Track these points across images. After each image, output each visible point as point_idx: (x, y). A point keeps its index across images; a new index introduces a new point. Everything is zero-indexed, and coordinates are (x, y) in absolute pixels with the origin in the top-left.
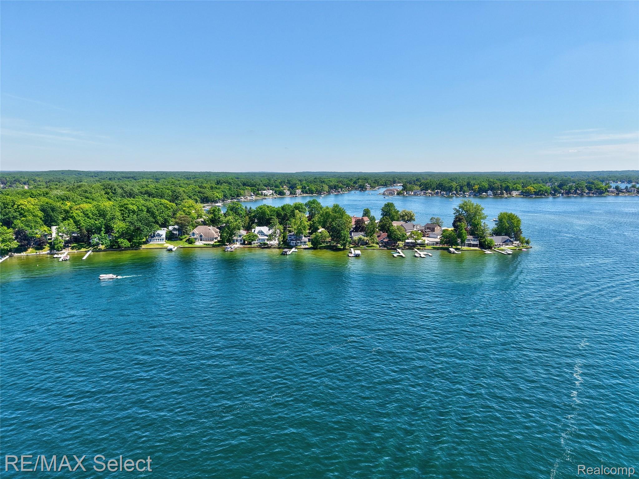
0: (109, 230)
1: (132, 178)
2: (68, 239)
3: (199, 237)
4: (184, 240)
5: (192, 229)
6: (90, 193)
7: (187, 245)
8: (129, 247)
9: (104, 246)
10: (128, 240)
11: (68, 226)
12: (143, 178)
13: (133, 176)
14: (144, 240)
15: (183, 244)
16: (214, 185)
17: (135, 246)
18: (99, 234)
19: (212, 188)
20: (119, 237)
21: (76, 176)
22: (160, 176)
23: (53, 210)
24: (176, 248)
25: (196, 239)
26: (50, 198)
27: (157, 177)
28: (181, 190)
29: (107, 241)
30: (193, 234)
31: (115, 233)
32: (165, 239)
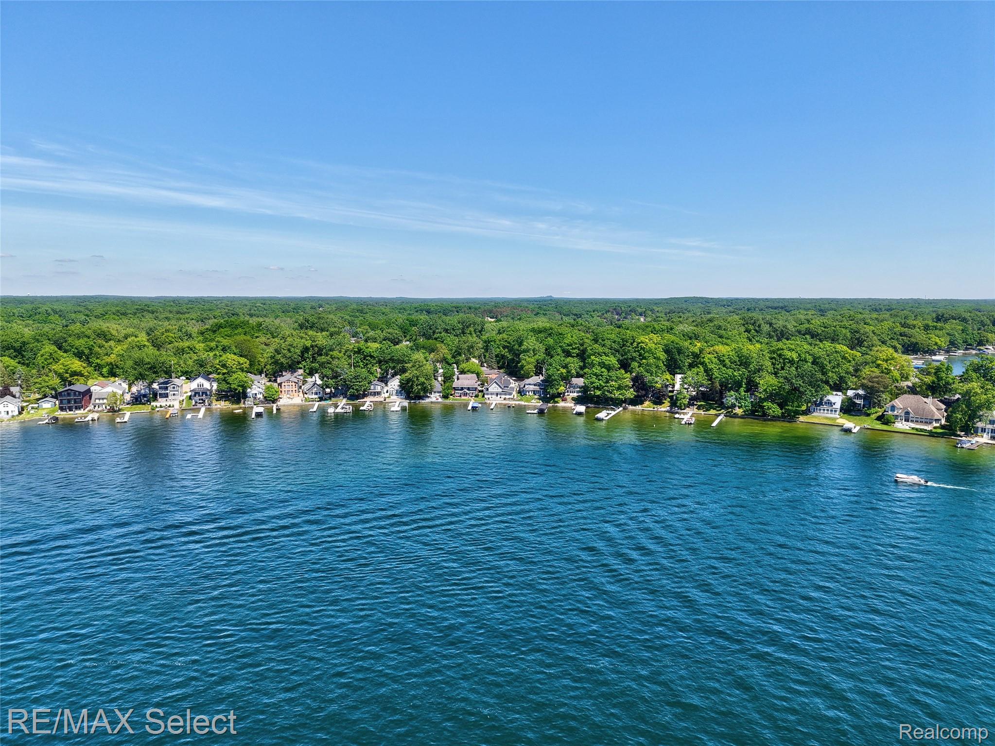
0: (752, 386)
1: (782, 308)
2: (694, 393)
3: (903, 414)
4: (874, 416)
5: (889, 399)
6: (724, 330)
7: (879, 426)
8: (779, 417)
9: (741, 410)
10: (778, 405)
11: (696, 375)
12: (798, 308)
13: (783, 305)
14: (804, 408)
15: (871, 423)
16: (931, 323)
17: (789, 415)
18: (737, 391)
19: (926, 328)
20: (765, 400)
21: (703, 306)
22: (827, 306)
23: (680, 351)
24: (858, 428)
25: (896, 417)
26: (675, 334)
27: (821, 307)
28: (868, 329)
29: (748, 403)
30: (893, 408)
31: (760, 393)
32: (839, 410)
